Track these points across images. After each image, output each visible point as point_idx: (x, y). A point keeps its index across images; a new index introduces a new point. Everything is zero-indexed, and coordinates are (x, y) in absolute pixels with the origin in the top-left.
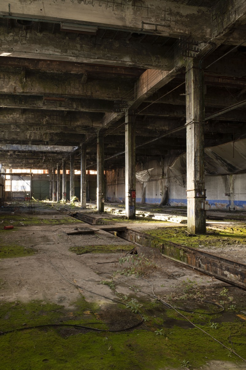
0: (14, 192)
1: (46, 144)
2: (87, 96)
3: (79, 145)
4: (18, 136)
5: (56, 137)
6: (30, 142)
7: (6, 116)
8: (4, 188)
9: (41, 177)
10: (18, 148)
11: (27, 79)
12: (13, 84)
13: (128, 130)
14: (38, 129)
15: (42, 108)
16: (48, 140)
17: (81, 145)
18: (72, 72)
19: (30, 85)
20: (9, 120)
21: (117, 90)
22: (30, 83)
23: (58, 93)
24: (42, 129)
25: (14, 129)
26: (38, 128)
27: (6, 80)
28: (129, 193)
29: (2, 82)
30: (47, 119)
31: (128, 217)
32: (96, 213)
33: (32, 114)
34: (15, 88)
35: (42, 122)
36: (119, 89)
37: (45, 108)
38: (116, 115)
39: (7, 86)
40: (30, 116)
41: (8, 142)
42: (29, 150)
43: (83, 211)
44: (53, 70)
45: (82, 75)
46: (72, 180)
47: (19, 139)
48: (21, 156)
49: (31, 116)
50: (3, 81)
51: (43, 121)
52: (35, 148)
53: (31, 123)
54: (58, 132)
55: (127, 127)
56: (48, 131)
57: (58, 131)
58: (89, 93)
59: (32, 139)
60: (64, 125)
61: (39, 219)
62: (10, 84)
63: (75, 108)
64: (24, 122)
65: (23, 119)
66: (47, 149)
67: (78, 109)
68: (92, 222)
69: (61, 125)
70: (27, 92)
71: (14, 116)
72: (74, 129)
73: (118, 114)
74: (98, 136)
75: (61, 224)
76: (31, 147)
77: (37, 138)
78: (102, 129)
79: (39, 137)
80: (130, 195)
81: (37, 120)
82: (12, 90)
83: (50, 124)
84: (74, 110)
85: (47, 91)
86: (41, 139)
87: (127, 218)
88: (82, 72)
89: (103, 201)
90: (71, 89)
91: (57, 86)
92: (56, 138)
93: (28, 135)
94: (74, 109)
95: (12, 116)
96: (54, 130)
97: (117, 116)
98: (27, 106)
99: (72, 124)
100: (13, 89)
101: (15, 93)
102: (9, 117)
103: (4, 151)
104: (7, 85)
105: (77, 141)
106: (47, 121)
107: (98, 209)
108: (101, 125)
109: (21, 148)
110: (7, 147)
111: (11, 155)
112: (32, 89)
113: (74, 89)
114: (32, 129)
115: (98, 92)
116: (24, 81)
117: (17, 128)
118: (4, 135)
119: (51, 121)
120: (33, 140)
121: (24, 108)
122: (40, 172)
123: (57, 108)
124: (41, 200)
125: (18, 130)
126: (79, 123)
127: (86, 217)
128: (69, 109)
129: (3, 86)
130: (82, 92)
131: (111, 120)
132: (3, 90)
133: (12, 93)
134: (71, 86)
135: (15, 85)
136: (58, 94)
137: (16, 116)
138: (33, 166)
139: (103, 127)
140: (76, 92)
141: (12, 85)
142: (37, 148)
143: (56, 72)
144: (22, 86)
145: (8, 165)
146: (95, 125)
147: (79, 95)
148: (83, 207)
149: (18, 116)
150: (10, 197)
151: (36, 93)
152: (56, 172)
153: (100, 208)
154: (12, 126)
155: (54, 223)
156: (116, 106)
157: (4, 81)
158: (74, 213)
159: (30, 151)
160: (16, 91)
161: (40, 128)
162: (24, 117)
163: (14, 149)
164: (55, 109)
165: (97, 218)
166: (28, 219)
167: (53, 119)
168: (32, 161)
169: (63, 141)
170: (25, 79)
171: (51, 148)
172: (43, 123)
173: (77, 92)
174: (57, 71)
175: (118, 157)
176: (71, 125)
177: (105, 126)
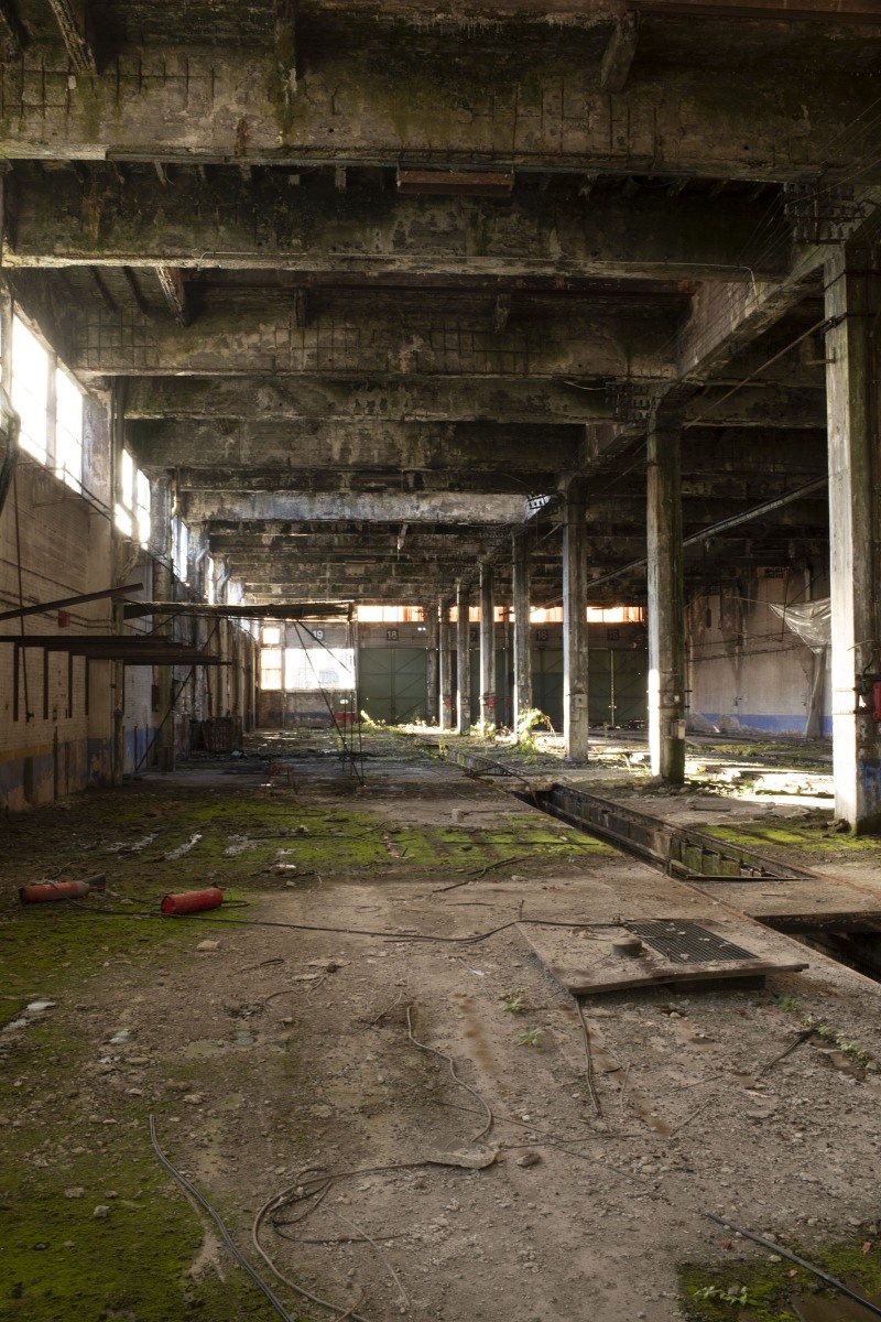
0: (296, 695)
1: (411, 485)
2: (630, 157)
3: (555, 483)
4: (293, 449)
5: (457, 452)
6: (347, 477)
7: (230, 339)
8: (258, 677)
9: (394, 633)
10: (297, 510)
11: (309, 78)
12: (234, 108)
13: (843, 352)
14: (377, 408)
15: (391, 268)
16: (422, 463)
17: (562, 486)
18: (550, 19)
19: (325, 110)
20: (244, 356)
21: (796, 119)
22: (320, 97)
23: (473, 146)
24: (395, 404)
25: (268, 408)
26: (378, 402)
27: (198, 86)
28: (858, 690)
29: (177, 99)
30: (414, 347)
31: (852, 819)
32: (651, 788)
33: (346, 329)
34: (243, 126)
35: (393, 362)
36: (806, 113)
37: (403, 264)
38: (762, 298)
39: (203, 121)
40: (339, 336)
41: (254, 481)
42: (343, 520)
43: (581, 779)
44: (448, 12)
45: (606, 30)
46: (522, 640)
47: (296, 462)
48: (314, 546)
49: (341, 338)
50: (180, 91)
51: (395, 357)
52: (368, 508)
53: (340, 371)
54: (468, 419)
55: (838, 341)
56: (421, 415)
57: (467, 414)
58: (643, 144)
59: (350, 462)
60: (496, 376)
61: (380, 829)
62: (217, 109)
63: (556, 257)
64: (312, 363)
65: (307, 352)
66: (418, 514)
67: (571, 265)
68: (648, 839)
69: (482, 373)
70: (308, 149)
71: (264, 338)
72: (536, 402)
73: (775, 288)
74: (652, 425)
75: (497, 866)
76: (353, 506)
77: (376, 456)
78: (672, 389)
79: (384, 452)
80: (862, 704)
81: (368, 353)
82: (228, 140)
83: (431, 373)
84: (550, 271)
85: (416, 138)
86: (391, 463)
87: (844, 827)
88: (605, 16)
89: (681, 734)
90: (546, 123)
91: (466, 106)
92: (456, 456)
93: (337, 446)
94: (551, 264)
95: (254, 338)
96: (447, 410)
97: (768, 300)
98: (314, 257)
99: (531, 370)
100: (235, 134)
101: (244, 153)
102: (240, 345)
103: (247, 525)
104: (202, 114)
105: (549, 468)
106: (417, 359)
107: (655, 770)
108: (670, 372)
109: (311, 510)
110: (253, 508)
111: (276, 544)
112: (331, 131)
113: (558, 122)
114: (352, 407)
115: (691, 137)
116: (289, 90)
117: (285, 406)
118: (232, 447)
119: (433, 358)
120: (354, 465)
121: (300, 267)
122: (392, 614)
123: (463, 261)
124: (395, 723)
125: (290, 415)
126: (563, 365)
127: (605, 812)
128: (528, 264)
129: (182, 120)
130: (603, 138)
131: (725, 334)
132: (180, 142)
133: (227, 159)
134: (546, 107)
135: (245, 112)
136: (471, 153)
137: (272, 340)
138: (365, 590)
139: (679, 381)
140: (570, 136)
141: (225, 110)
142: (376, 511)
143: (461, 20)
144: (279, 115)
145: (269, 590)
146: (642, 370)
147: (587, 156)
148: (575, 755)
149: (282, 337)
150: (281, 713)
151: (356, 149)
152: (454, 613)
153: (666, 763)
154: (263, 397)
155: (459, 858)
156: (791, 208)
157: (183, 92)
158: (540, 788)
159: (349, 521)
160: (251, 144)
161: (384, 402)
162: (311, 340)
163: (283, 517)
164: (457, 269)
165: (669, 819)
166: (326, 825)
167: (446, 350)
168: (360, 570)
169: (484, 468)
170: (293, 72)
171: (434, 509)
172: (397, 367)
173: (575, 140)
174: (468, 13)
175: (712, 543)
176: (526, 373)
177: (691, 371)
